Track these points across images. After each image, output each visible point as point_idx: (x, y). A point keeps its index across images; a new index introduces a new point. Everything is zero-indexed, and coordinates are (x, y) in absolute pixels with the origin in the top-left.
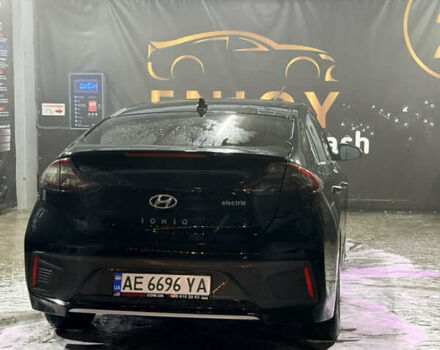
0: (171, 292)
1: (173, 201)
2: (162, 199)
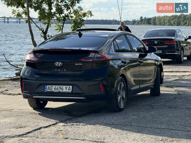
0: (61, 90)
1: (61, 64)
2: (58, 63)
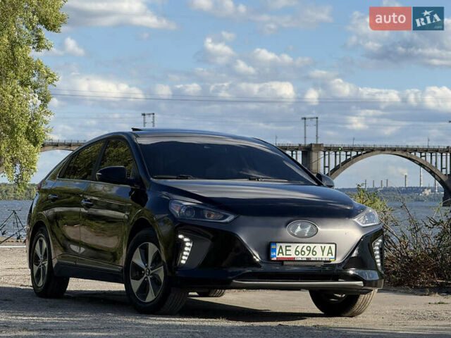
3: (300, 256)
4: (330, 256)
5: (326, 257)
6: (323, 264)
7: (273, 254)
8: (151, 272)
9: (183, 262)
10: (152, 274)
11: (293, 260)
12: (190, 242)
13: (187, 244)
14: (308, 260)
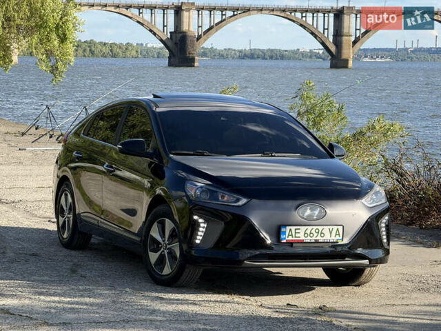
3: (309, 238)
4: (337, 237)
5: (333, 238)
6: (331, 244)
7: (282, 237)
8: (168, 247)
9: (198, 242)
10: (168, 249)
11: (302, 242)
12: (204, 223)
13: (202, 225)
14: (317, 242)
